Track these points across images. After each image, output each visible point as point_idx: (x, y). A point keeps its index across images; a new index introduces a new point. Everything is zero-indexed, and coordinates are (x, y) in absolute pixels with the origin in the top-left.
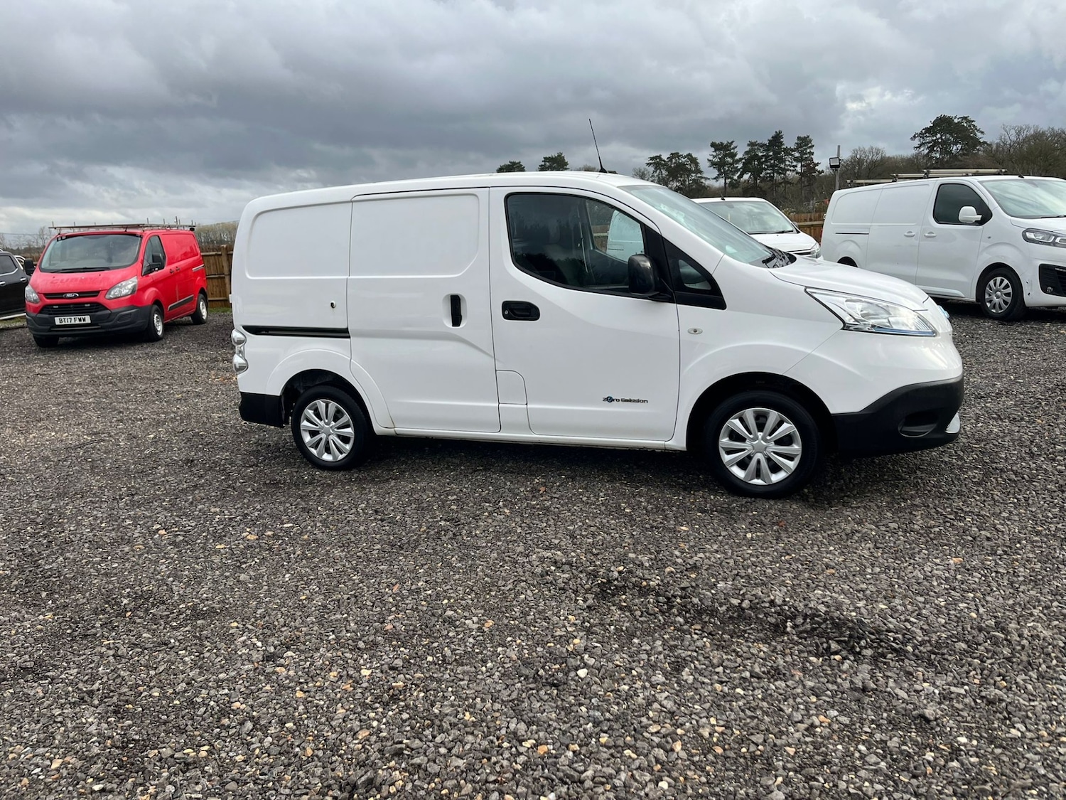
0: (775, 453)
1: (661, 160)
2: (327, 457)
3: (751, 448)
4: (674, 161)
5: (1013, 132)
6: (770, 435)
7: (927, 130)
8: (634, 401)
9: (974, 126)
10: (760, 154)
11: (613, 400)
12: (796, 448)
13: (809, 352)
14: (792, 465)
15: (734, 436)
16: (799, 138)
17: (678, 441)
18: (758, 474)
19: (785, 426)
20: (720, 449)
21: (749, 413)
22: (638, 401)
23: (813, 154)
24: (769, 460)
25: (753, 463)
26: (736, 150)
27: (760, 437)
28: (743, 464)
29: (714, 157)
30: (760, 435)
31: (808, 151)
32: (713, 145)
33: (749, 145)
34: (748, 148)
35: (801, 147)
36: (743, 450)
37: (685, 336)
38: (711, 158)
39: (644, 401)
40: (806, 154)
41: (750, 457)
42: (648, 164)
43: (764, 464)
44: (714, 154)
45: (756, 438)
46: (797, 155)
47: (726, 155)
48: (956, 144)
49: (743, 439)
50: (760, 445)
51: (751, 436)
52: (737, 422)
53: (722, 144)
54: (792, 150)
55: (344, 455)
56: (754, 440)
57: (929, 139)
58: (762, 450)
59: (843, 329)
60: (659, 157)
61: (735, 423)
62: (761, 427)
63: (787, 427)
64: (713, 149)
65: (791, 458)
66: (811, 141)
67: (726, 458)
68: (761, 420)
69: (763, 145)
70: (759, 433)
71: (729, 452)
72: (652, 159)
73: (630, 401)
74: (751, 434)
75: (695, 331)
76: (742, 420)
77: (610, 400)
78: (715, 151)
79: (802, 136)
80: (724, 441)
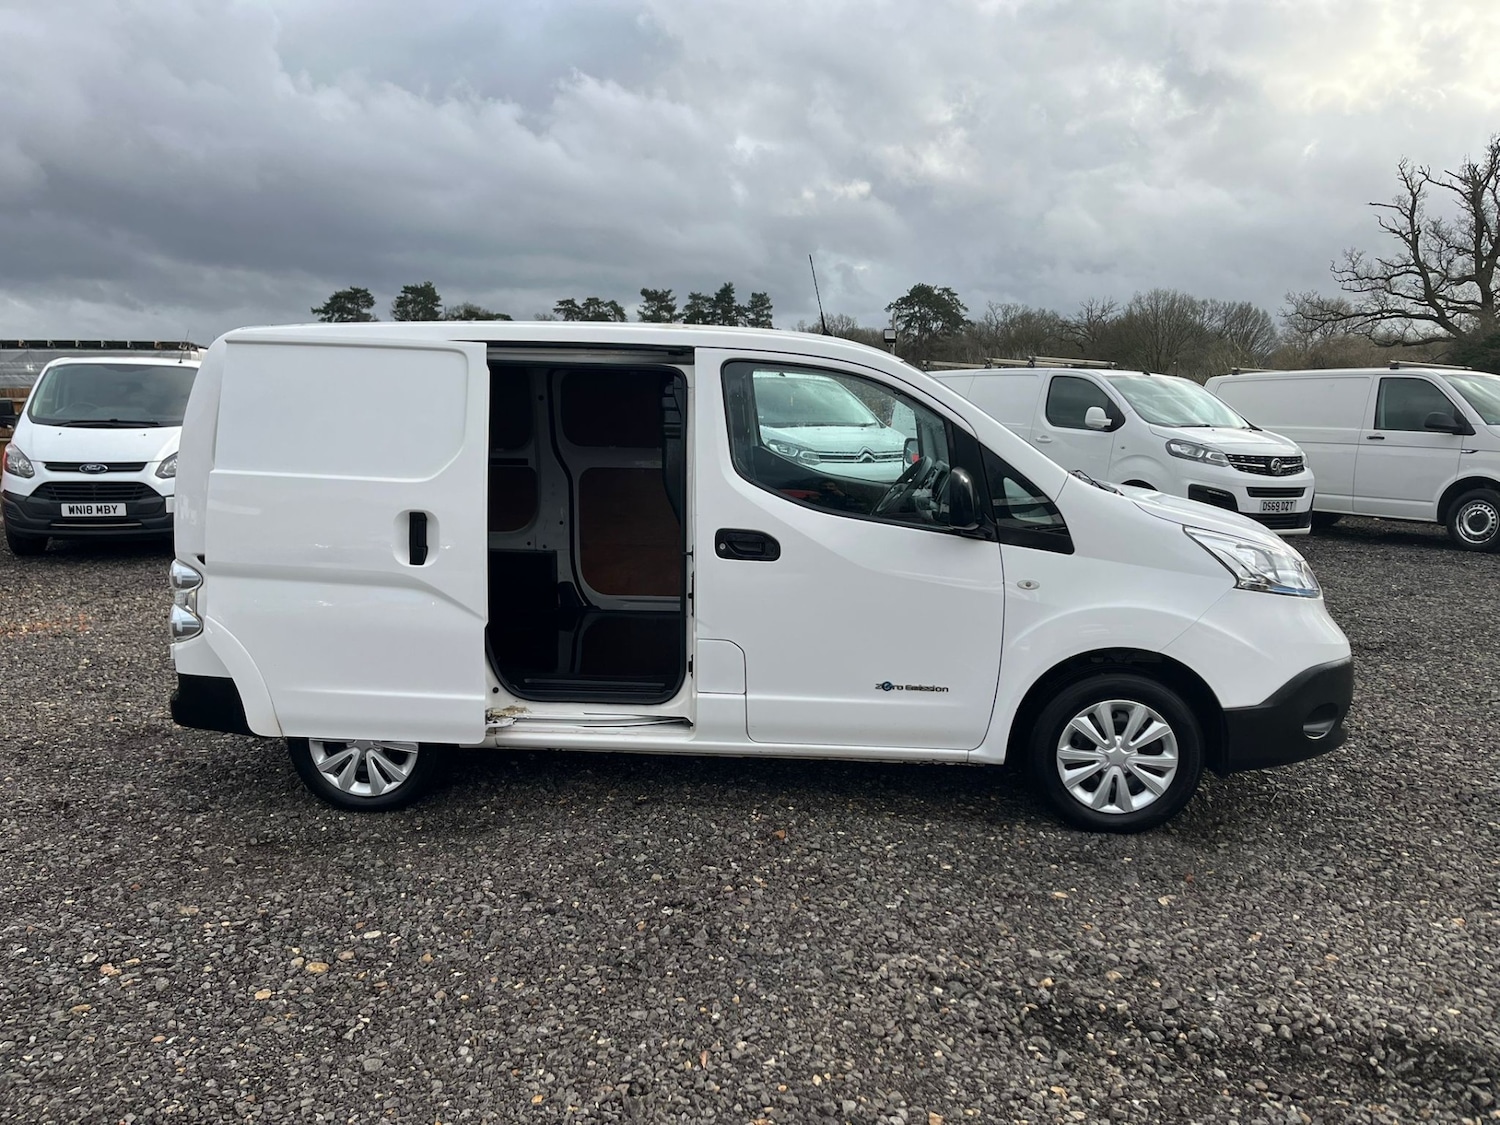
0: (1139, 765)
1: (574, 305)
2: (358, 789)
3: (1105, 759)
4: (591, 309)
5: (999, 311)
6: (1134, 739)
7: (904, 300)
8: (927, 689)
9: (956, 300)
10: (706, 311)
11: (893, 687)
12: (1169, 757)
13: (1195, 619)
14: (1163, 782)
15: (1080, 741)
16: (754, 295)
17: (993, 749)
18: (1112, 798)
19: (1156, 726)
20: (1059, 761)
21: (1104, 708)
22: (933, 689)
23: (771, 317)
24: (1129, 775)
25: (1106, 781)
26: (674, 303)
27: (1119, 743)
28: (1090, 785)
29: (646, 308)
30: (1118, 739)
31: (765, 312)
32: (644, 292)
33: (690, 297)
34: (689, 302)
35: (756, 306)
36: (1093, 762)
37: (1013, 591)
38: (642, 310)
39: (942, 690)
40: (763, 316)
41: (1100, 774)
42: (556, 310)
43: (1122, 782)
44: (646, 305)
45: (1113, 744)
46: (752, 316)
47: (661, 308)
48: (936, 320)
49: (1091, 746)
50: (1116, 754)
51: (1106, 742)
52: (1085, 720)
53: (656, 292)
54: (746, 310)
55: (394, 785)
56: (1109, 747)
57: (906, 312)
58: (1119, 762)
59: (1236, 587)
60: (571, 302)
61: (1082, 722)
62: (1120, 729)
63: (1159, 727)
64: (644, 298)
65: (1159, 772)
66: (768, 300)
67: (1067, 775)
68: (1121, 717)
69: (709, 300)
70: (1117, 737)
71: (1070, 766)
72: (561, 303)
73: (920, 688)
74: (1105, 737)
75: (1028, 585)
76: (1092, 717)
77: (887, 687)
78: (647, 301)
79: (758, 293)
80: (1065, 750)
